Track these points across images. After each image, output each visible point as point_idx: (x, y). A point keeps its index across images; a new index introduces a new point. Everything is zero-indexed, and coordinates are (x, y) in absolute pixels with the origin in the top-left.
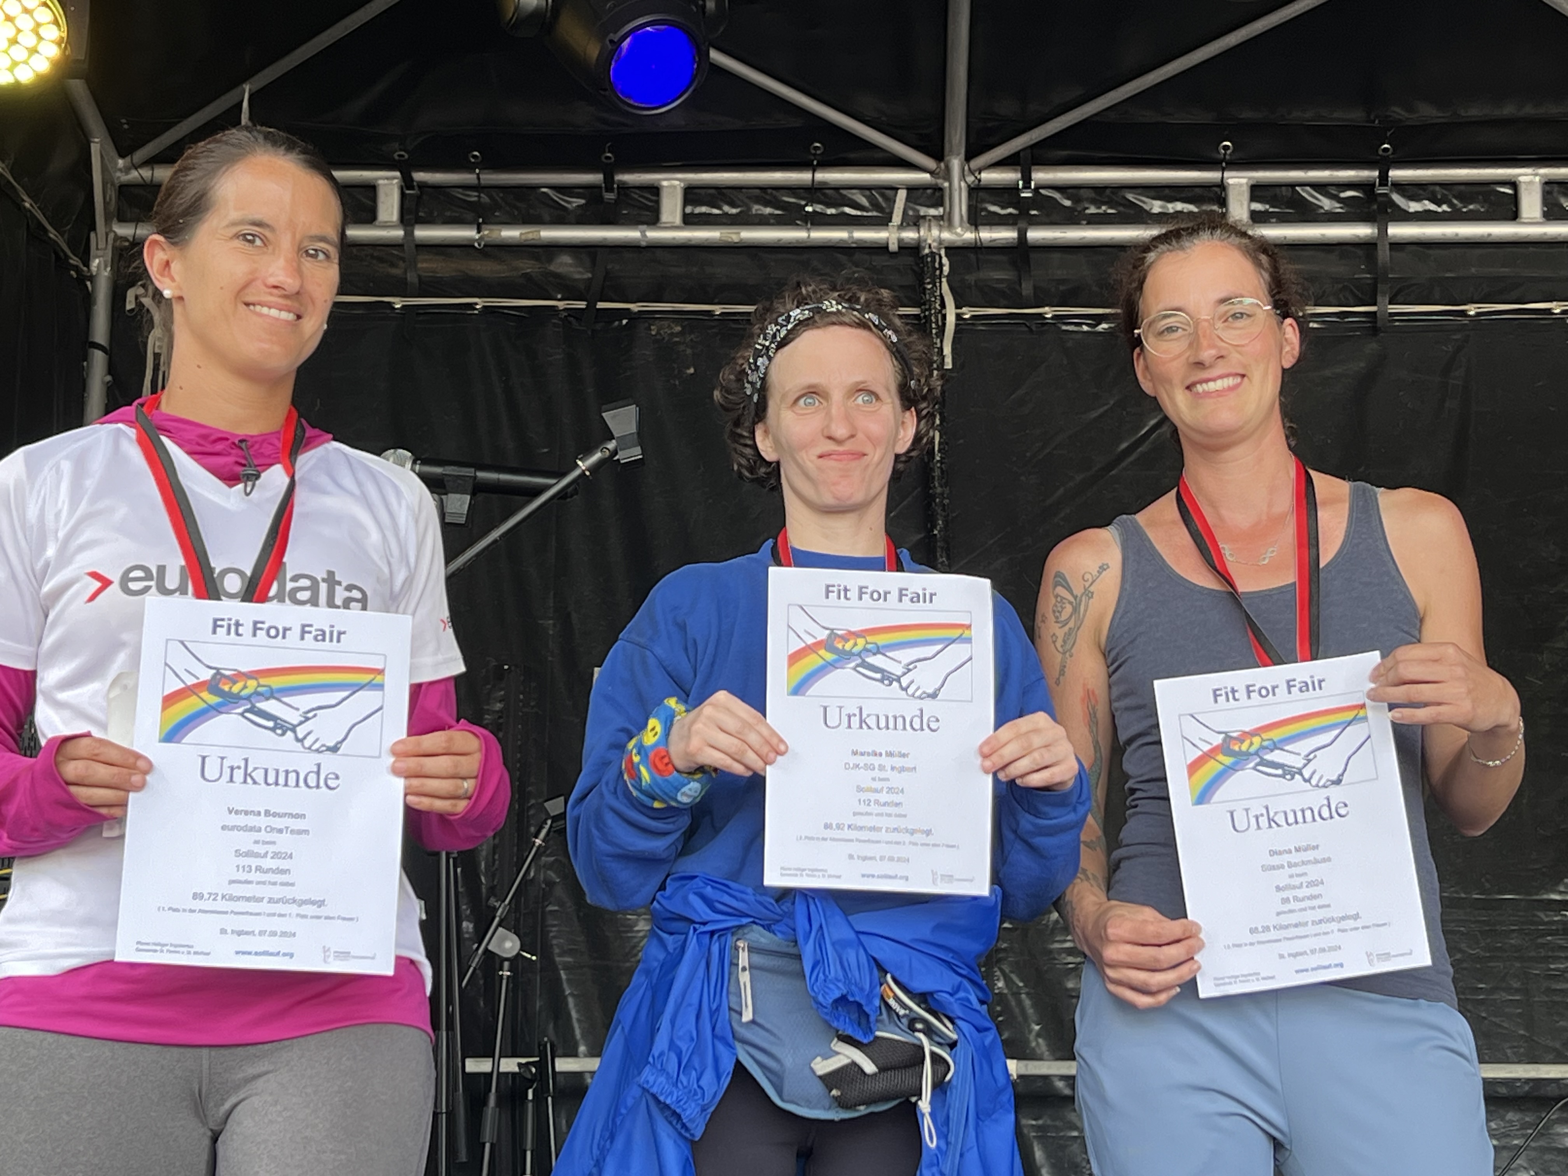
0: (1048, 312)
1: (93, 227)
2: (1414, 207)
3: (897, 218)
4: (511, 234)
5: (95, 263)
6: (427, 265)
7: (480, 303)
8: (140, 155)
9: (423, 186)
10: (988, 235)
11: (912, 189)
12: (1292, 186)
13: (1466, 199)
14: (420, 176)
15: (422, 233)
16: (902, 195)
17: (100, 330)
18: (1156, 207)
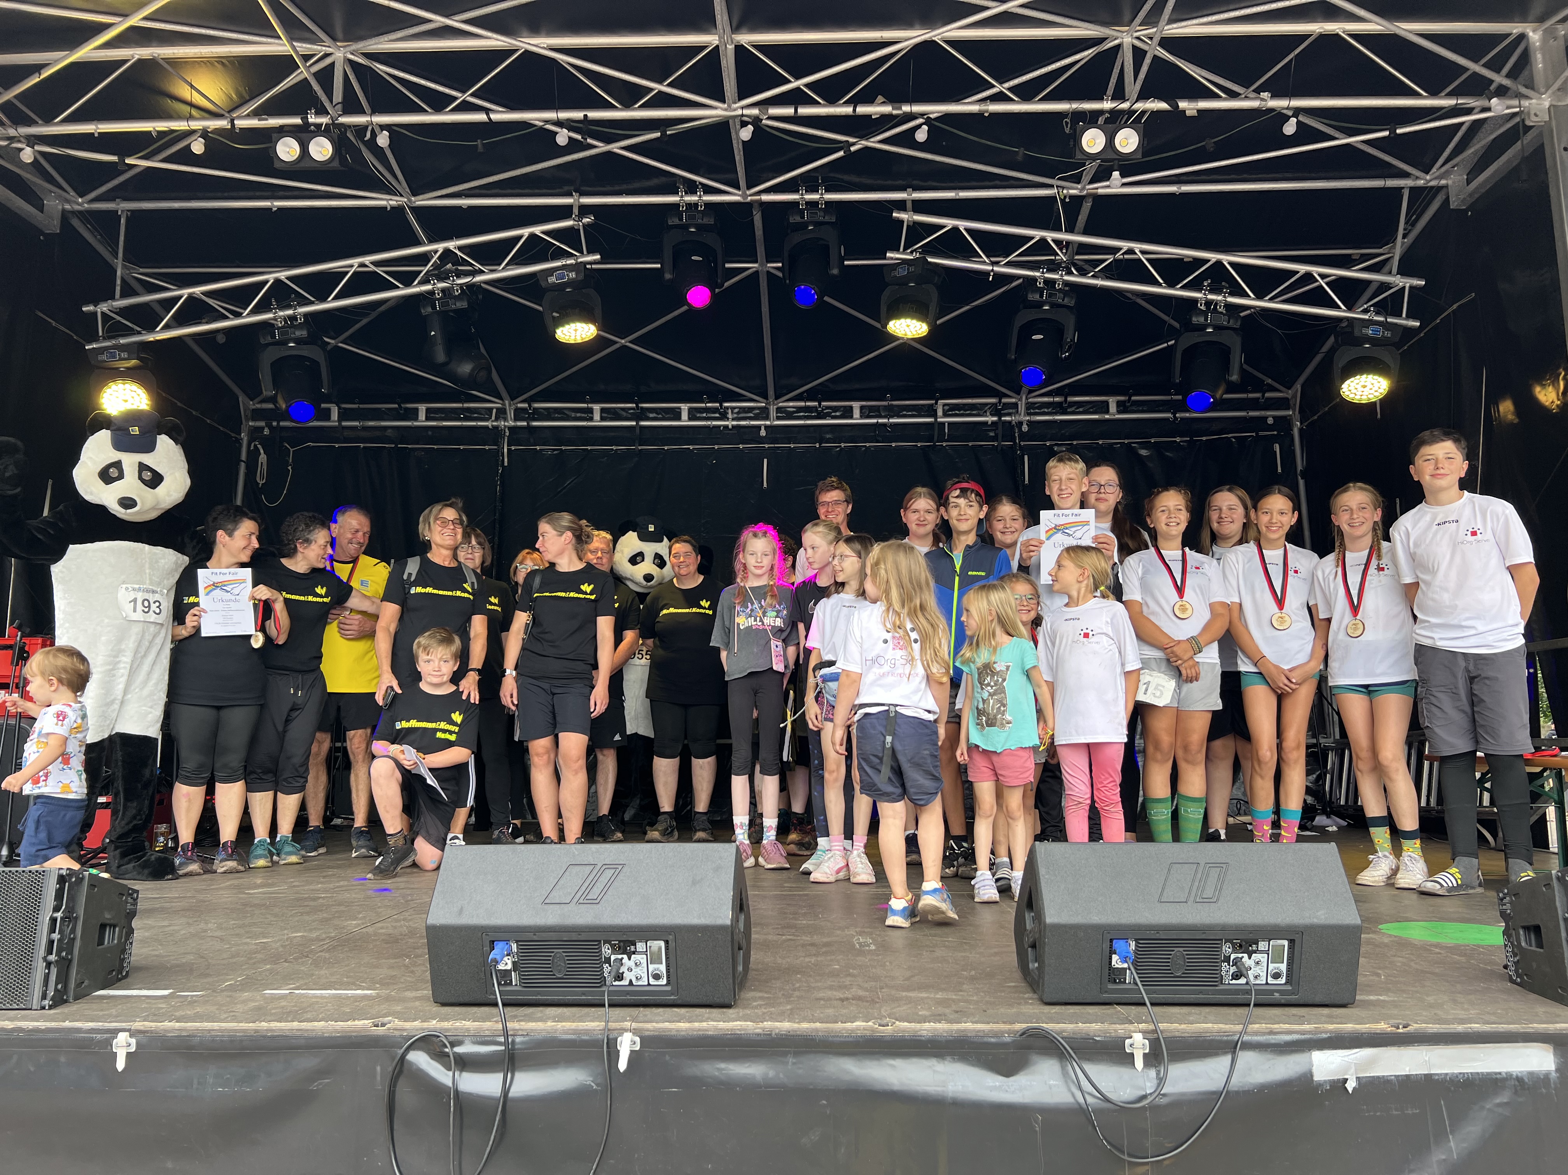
0: (538, 448)
1: (241, 423)
2: (651, 415)
3: (493, 418)
4: (371, 423)
5: (242, 435)
6: (346, 433)
7: (362, 445)
8: (255, 400)
9: (344, 409)
10: (519, 424)
11: (498, 409)
12: (614, 408)
13: (667, 414)
14: (344, 406)
15: (344, 424)
16: (494, 411)
17: (244, 456)
18: (573, 415)
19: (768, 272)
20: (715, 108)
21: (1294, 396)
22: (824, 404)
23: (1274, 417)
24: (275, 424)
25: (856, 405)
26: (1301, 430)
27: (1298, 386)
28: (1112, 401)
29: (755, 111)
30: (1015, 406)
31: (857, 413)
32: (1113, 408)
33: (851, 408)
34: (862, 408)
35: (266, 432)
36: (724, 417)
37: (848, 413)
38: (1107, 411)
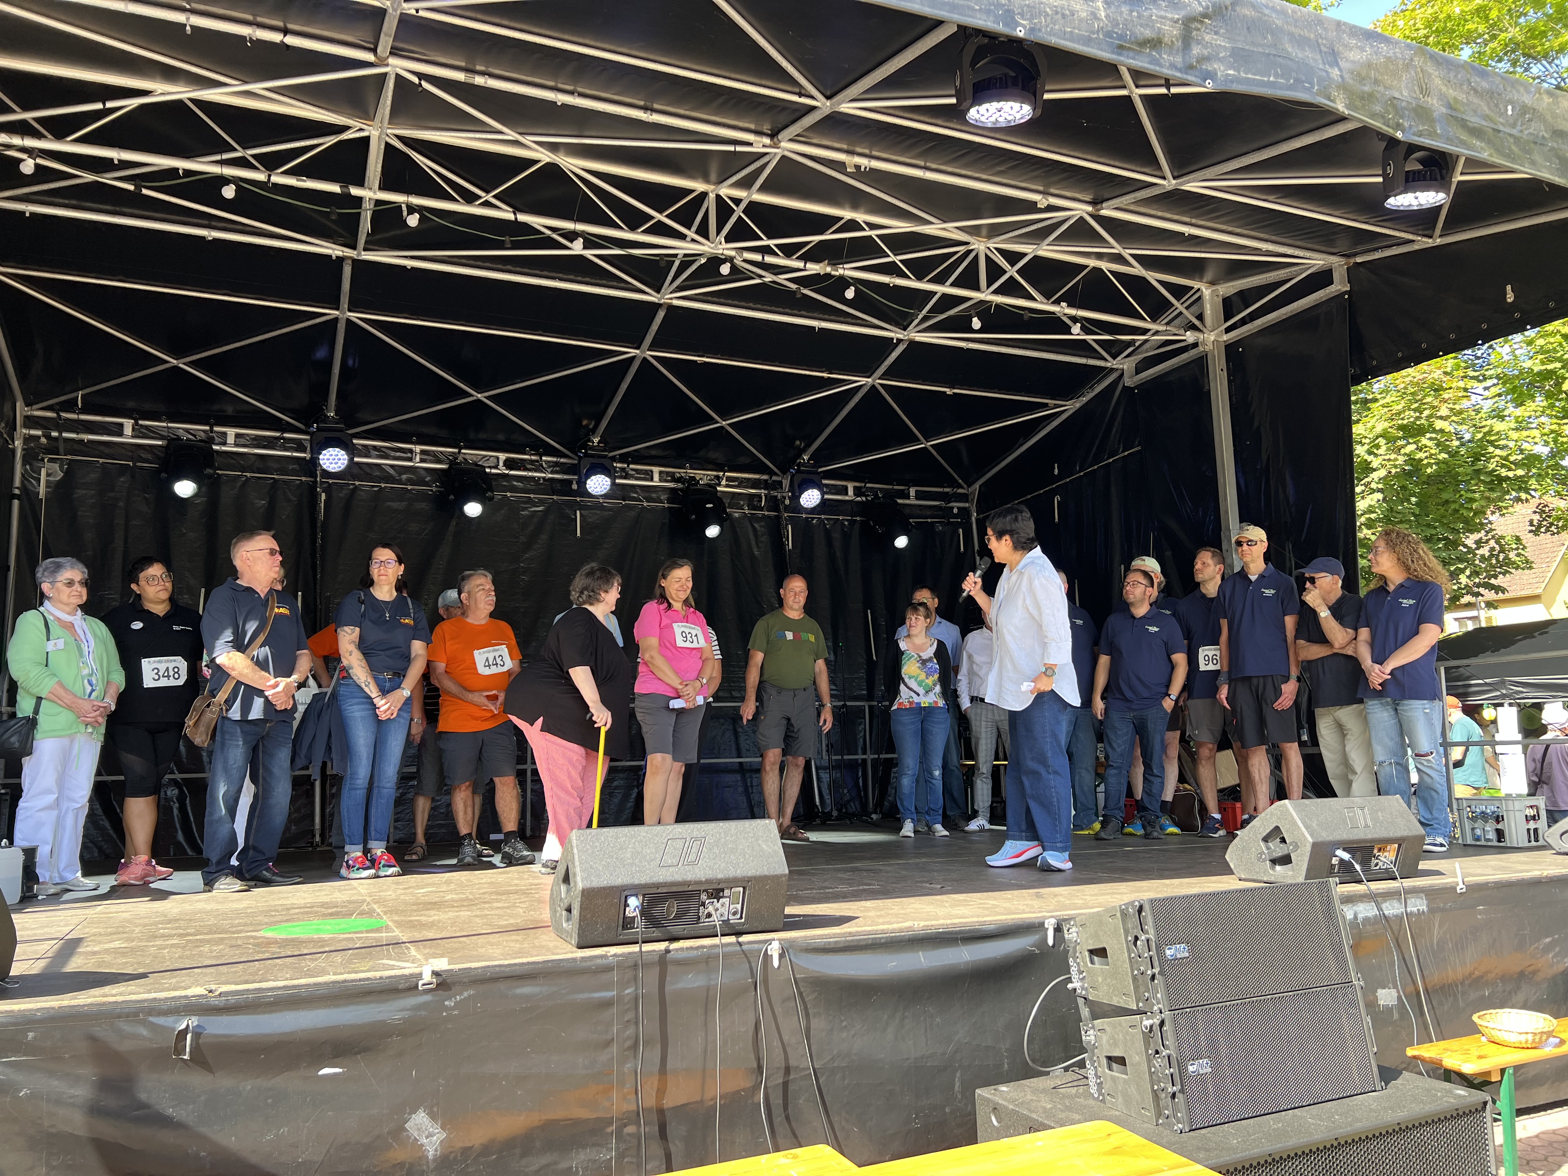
1: (15, 430)
5: (16, 443)
8: (35, 407)
9: (141, 425)
12: (433, 451)
14: (141, 422)
15: (140, 441)
17: (18, 466)
18: (393, 454)
19: (645, 359)
20: (703, 245)
21: (973, 493)
22: (631, 466)
23: (958, 508)
24: (55, 434)
25: (656, 470)
26: (977, 520)
27: (977, 486)
28: (851, 487)
29: (733, 253)
30: (780, 483)
31: (656, 477)
32: (851, 492)
33: (652, 472)
34: (661, 473)
35: (43, 440)
36: (539, 468)
37: (649, 476)
38: (847, 494)
